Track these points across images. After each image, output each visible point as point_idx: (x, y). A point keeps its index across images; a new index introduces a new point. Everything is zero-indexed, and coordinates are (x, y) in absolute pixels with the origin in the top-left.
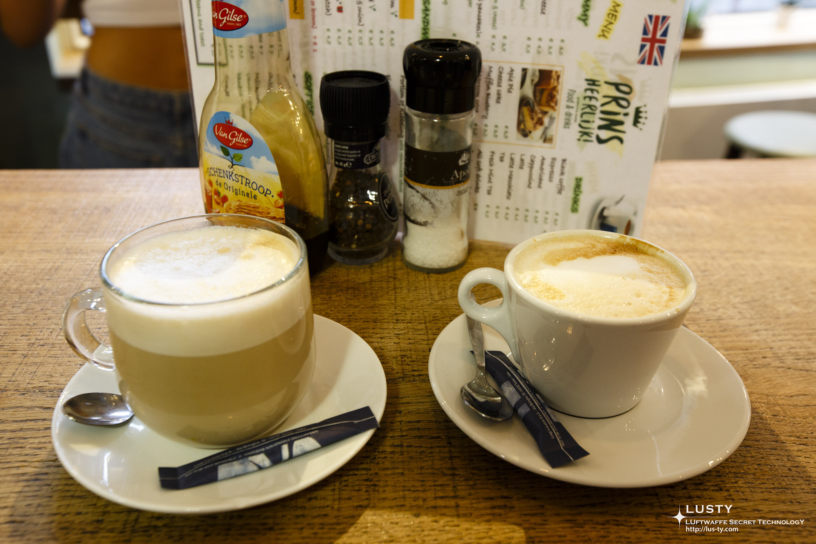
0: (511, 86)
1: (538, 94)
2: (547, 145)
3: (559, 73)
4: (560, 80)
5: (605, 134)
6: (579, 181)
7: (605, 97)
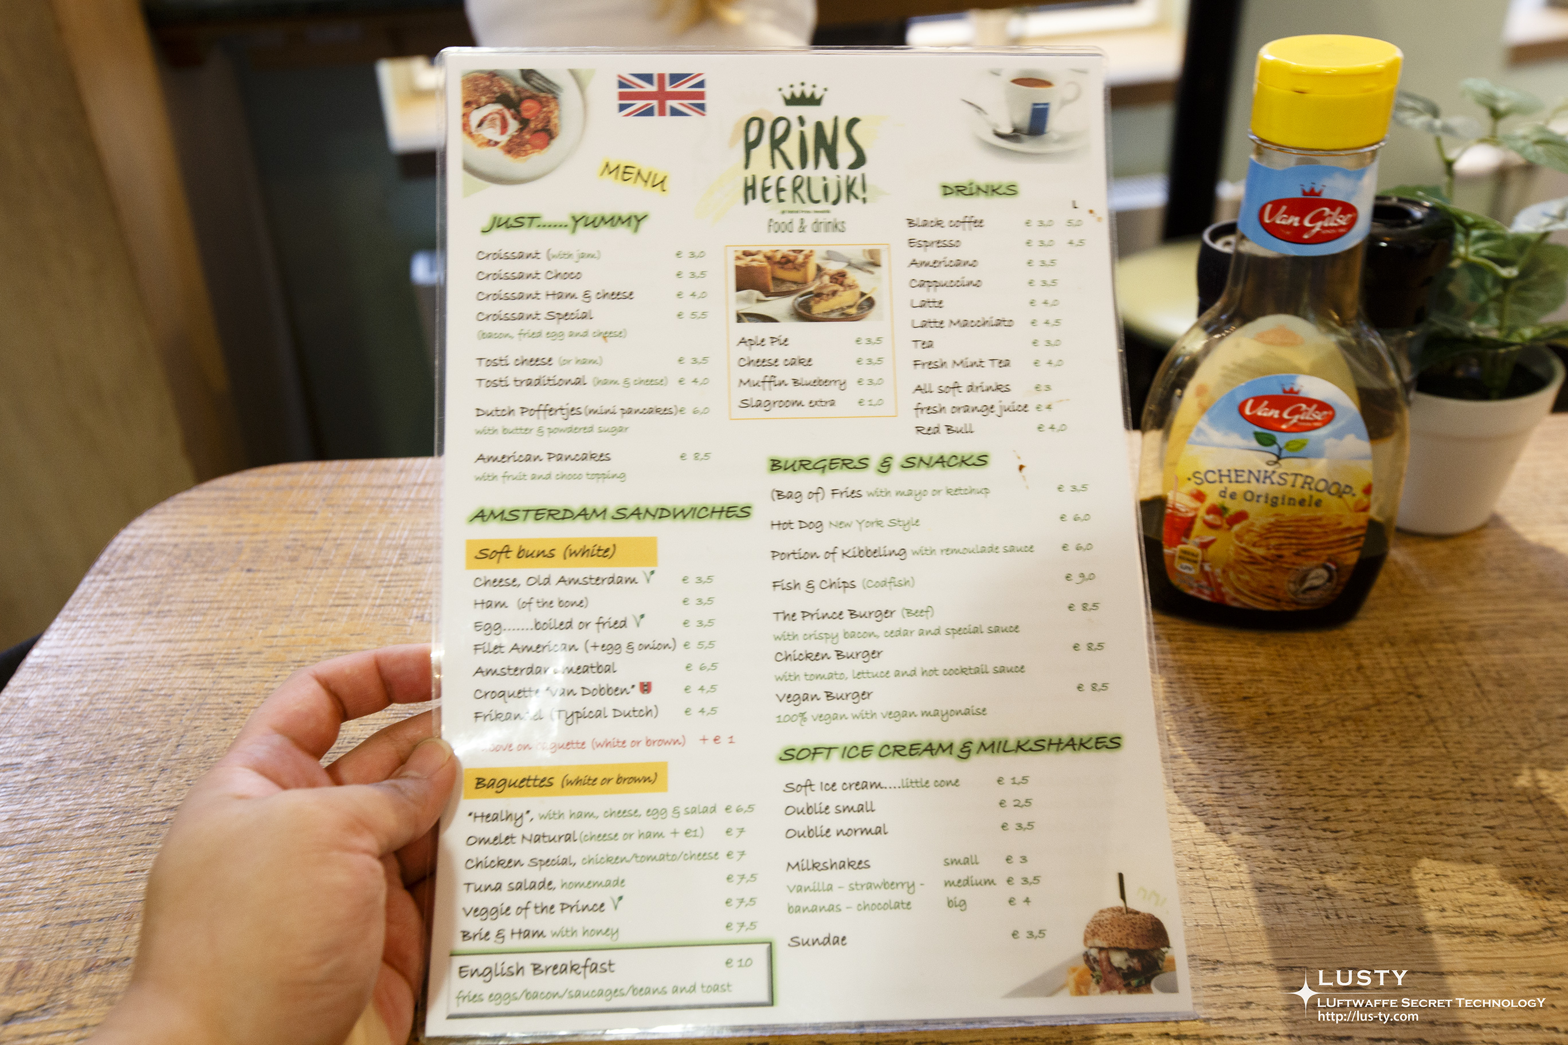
0: (774, 340)
1: (784, 288)
2: (884, 260)
3: (740, 254)
4: (753, 249)
5: (846, 154)
6: (947, 190)
7: (773, 165)
